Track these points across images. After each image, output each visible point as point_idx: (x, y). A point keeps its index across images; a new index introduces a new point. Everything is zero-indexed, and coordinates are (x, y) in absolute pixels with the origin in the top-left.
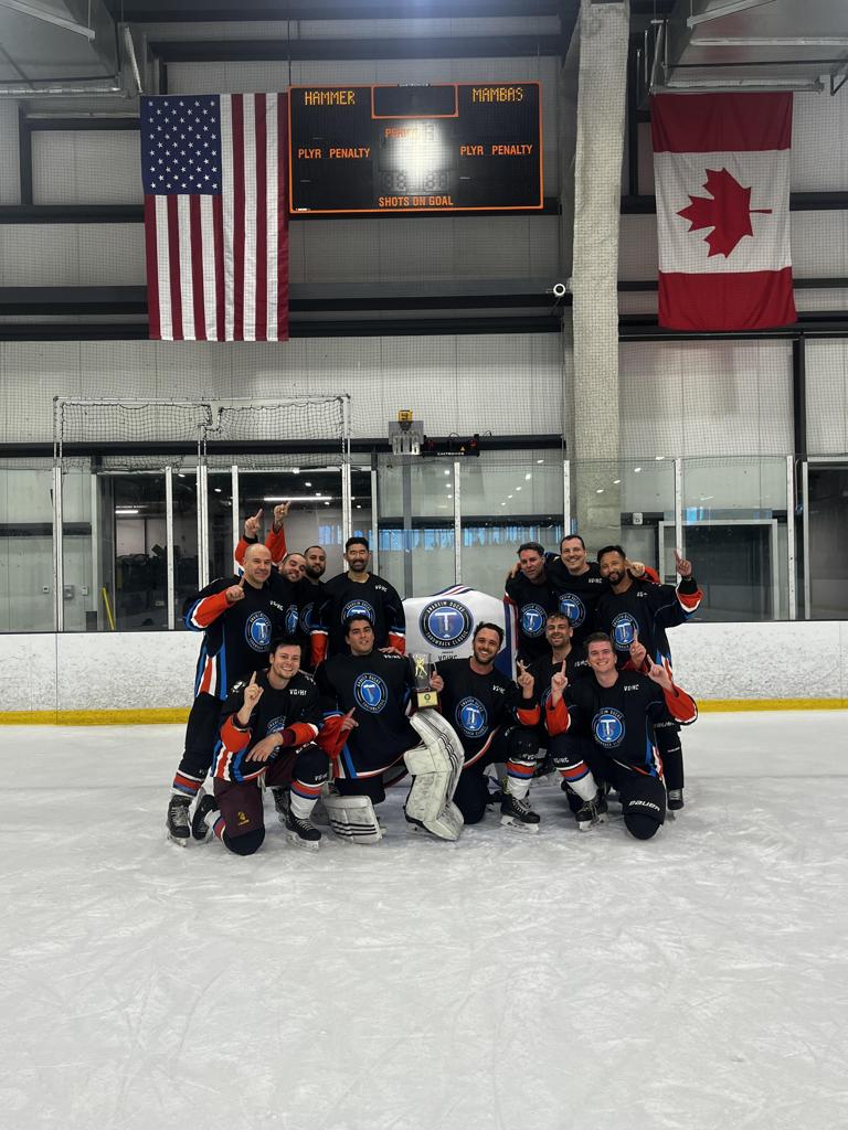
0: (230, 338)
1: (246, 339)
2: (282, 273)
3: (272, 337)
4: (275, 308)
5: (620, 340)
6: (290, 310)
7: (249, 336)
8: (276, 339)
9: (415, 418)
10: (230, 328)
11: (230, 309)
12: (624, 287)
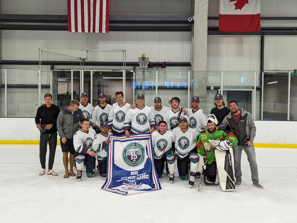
0: (91, 31)
1: (96, 32)
2: (107, 13)
3: (104, 31)
4: (105, 23)
5: (208, 34)
6: (109, 23)
7: (97, 31)
8: (105, 32)
9: (146, 56)
10: (92, 28)
11: (92, 23)
12: (209, 18)
